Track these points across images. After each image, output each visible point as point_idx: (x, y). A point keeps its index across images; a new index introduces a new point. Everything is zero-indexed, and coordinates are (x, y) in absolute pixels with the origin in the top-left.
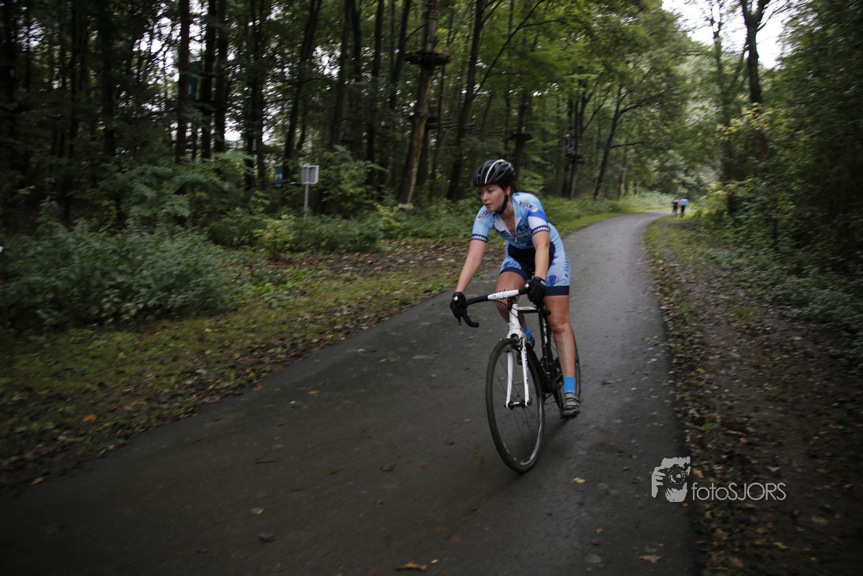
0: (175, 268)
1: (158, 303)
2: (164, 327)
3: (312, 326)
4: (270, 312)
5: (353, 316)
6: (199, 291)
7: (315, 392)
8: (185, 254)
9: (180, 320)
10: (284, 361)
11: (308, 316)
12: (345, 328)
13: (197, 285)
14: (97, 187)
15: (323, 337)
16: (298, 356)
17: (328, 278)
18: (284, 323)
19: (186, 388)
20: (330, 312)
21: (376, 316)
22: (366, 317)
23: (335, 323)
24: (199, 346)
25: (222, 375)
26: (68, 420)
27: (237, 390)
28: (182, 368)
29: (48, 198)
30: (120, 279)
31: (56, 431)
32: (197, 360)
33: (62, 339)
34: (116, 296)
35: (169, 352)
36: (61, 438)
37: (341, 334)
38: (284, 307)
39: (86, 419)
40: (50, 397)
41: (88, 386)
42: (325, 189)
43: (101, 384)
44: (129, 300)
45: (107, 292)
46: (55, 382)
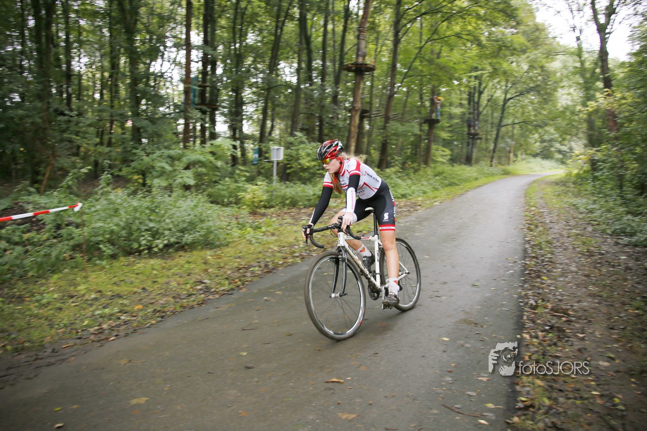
0: (187, 218)
1: (176, 240)
2: (180, 256)
3: (279, 254)
4: (251, 246)
6: (203, 232)
7: (280, 292)
8: (193, 209)
9: (191, 252)
11: (276, 248)
12: (301, 255)
13: (202, 228)
14: (130, 166)
15: (286, 260)
16: (269, 272)
17: (290, 224)
18: (260, 253)
20: (291, 246)
23: (294, 252)
24: (204, 267)
25: (220, 283)
26: (126, 308)
27: (230, 292)
28: (194, 280)
29: (106, 172)
30: (151, 225)
31: (119, 314)
32: (203, 275)
33: (116, 264)
34: (149, 236)
35: (185, 271)
36: (122, 317)
37: (298, 259)
38: (260, 243)
39: (137, 308)
40: (113, 296)
41: (136, 289)
42: (288, 164)
43: (144, 289)
44: (158, 239)
45: (143, 233)
46: (115, 288)
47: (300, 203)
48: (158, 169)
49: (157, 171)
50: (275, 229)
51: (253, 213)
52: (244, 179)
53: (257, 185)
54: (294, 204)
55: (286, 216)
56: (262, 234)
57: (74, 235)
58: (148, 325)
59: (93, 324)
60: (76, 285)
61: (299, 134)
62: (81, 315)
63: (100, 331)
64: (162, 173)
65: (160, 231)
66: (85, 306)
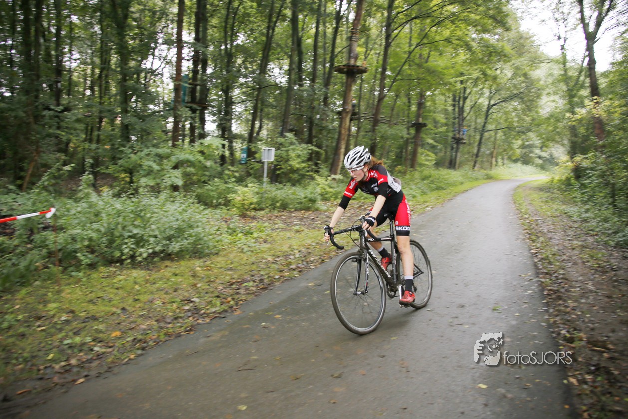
0: (174, 223)
1: (162, 249)
2: (167, 266)
3: (273, 265)
4: (242, 255)
5: (303, 259)
6: (191, 240)
7: (280, 316)
8: (181, 213)
9: (178, 261)
10: (255, 292)
11: (270, 258)
12: (298, 267)
13: (190, 236)
14: (116, 164)
15: (282, 274)
16: (265, 289)
17: (282, 230)
18: (253, 263)
19: (185, 312)
20: (286, 256)
21: (320, 258)
22: (312, 259)
23: (290, 264)
24: (192, 281)
25: (210, 302)
26: (101, 335)
27: (222, 314)
28: (181, 297)
29: (87, 173)
30: (135, 231)
31: (93, 343)
32: (191, 291)
33: (95, 275)
34: (132, 244)
35: (171, 285)
36: (96, 349)
37: (295, 272)
38: (252, 251)
39: (114, 334)
40: (87, 318)
41: (114, 309)
42: (278, 165)
43: (123, 309)
44: (142, 247)
45: (126, 241)
46: (91, 307)
47: (291, 206)
48: (145, 168)
49: (145, 170)
50: (267, 235)
51: (243, 216)
52: (233, 180)
53: (246, 186)
54: (284, 207)
55: (277, 220)
56: (253, 240)
57: (48, 242)
58: (126, 360)
59: (59, 358)
60: (46, 302)
61: (289, 135)
62: (47, 344)
63: (68, 368)
64: (149, 173)
65: (145, 237)
66: (53, 330)
